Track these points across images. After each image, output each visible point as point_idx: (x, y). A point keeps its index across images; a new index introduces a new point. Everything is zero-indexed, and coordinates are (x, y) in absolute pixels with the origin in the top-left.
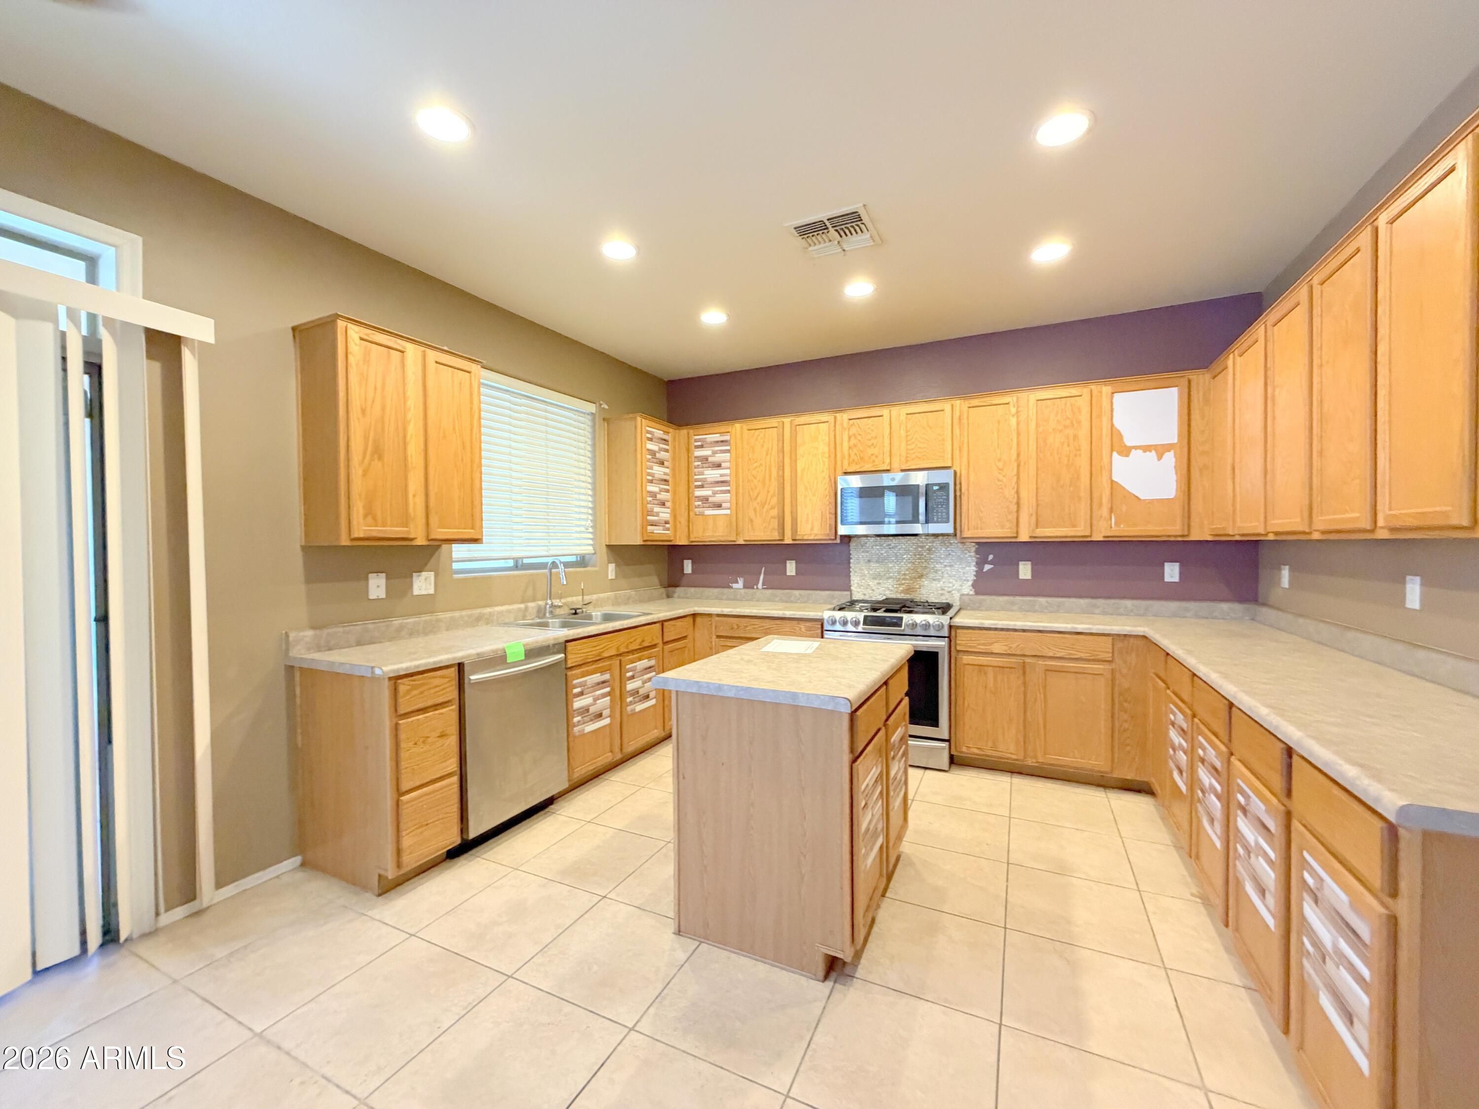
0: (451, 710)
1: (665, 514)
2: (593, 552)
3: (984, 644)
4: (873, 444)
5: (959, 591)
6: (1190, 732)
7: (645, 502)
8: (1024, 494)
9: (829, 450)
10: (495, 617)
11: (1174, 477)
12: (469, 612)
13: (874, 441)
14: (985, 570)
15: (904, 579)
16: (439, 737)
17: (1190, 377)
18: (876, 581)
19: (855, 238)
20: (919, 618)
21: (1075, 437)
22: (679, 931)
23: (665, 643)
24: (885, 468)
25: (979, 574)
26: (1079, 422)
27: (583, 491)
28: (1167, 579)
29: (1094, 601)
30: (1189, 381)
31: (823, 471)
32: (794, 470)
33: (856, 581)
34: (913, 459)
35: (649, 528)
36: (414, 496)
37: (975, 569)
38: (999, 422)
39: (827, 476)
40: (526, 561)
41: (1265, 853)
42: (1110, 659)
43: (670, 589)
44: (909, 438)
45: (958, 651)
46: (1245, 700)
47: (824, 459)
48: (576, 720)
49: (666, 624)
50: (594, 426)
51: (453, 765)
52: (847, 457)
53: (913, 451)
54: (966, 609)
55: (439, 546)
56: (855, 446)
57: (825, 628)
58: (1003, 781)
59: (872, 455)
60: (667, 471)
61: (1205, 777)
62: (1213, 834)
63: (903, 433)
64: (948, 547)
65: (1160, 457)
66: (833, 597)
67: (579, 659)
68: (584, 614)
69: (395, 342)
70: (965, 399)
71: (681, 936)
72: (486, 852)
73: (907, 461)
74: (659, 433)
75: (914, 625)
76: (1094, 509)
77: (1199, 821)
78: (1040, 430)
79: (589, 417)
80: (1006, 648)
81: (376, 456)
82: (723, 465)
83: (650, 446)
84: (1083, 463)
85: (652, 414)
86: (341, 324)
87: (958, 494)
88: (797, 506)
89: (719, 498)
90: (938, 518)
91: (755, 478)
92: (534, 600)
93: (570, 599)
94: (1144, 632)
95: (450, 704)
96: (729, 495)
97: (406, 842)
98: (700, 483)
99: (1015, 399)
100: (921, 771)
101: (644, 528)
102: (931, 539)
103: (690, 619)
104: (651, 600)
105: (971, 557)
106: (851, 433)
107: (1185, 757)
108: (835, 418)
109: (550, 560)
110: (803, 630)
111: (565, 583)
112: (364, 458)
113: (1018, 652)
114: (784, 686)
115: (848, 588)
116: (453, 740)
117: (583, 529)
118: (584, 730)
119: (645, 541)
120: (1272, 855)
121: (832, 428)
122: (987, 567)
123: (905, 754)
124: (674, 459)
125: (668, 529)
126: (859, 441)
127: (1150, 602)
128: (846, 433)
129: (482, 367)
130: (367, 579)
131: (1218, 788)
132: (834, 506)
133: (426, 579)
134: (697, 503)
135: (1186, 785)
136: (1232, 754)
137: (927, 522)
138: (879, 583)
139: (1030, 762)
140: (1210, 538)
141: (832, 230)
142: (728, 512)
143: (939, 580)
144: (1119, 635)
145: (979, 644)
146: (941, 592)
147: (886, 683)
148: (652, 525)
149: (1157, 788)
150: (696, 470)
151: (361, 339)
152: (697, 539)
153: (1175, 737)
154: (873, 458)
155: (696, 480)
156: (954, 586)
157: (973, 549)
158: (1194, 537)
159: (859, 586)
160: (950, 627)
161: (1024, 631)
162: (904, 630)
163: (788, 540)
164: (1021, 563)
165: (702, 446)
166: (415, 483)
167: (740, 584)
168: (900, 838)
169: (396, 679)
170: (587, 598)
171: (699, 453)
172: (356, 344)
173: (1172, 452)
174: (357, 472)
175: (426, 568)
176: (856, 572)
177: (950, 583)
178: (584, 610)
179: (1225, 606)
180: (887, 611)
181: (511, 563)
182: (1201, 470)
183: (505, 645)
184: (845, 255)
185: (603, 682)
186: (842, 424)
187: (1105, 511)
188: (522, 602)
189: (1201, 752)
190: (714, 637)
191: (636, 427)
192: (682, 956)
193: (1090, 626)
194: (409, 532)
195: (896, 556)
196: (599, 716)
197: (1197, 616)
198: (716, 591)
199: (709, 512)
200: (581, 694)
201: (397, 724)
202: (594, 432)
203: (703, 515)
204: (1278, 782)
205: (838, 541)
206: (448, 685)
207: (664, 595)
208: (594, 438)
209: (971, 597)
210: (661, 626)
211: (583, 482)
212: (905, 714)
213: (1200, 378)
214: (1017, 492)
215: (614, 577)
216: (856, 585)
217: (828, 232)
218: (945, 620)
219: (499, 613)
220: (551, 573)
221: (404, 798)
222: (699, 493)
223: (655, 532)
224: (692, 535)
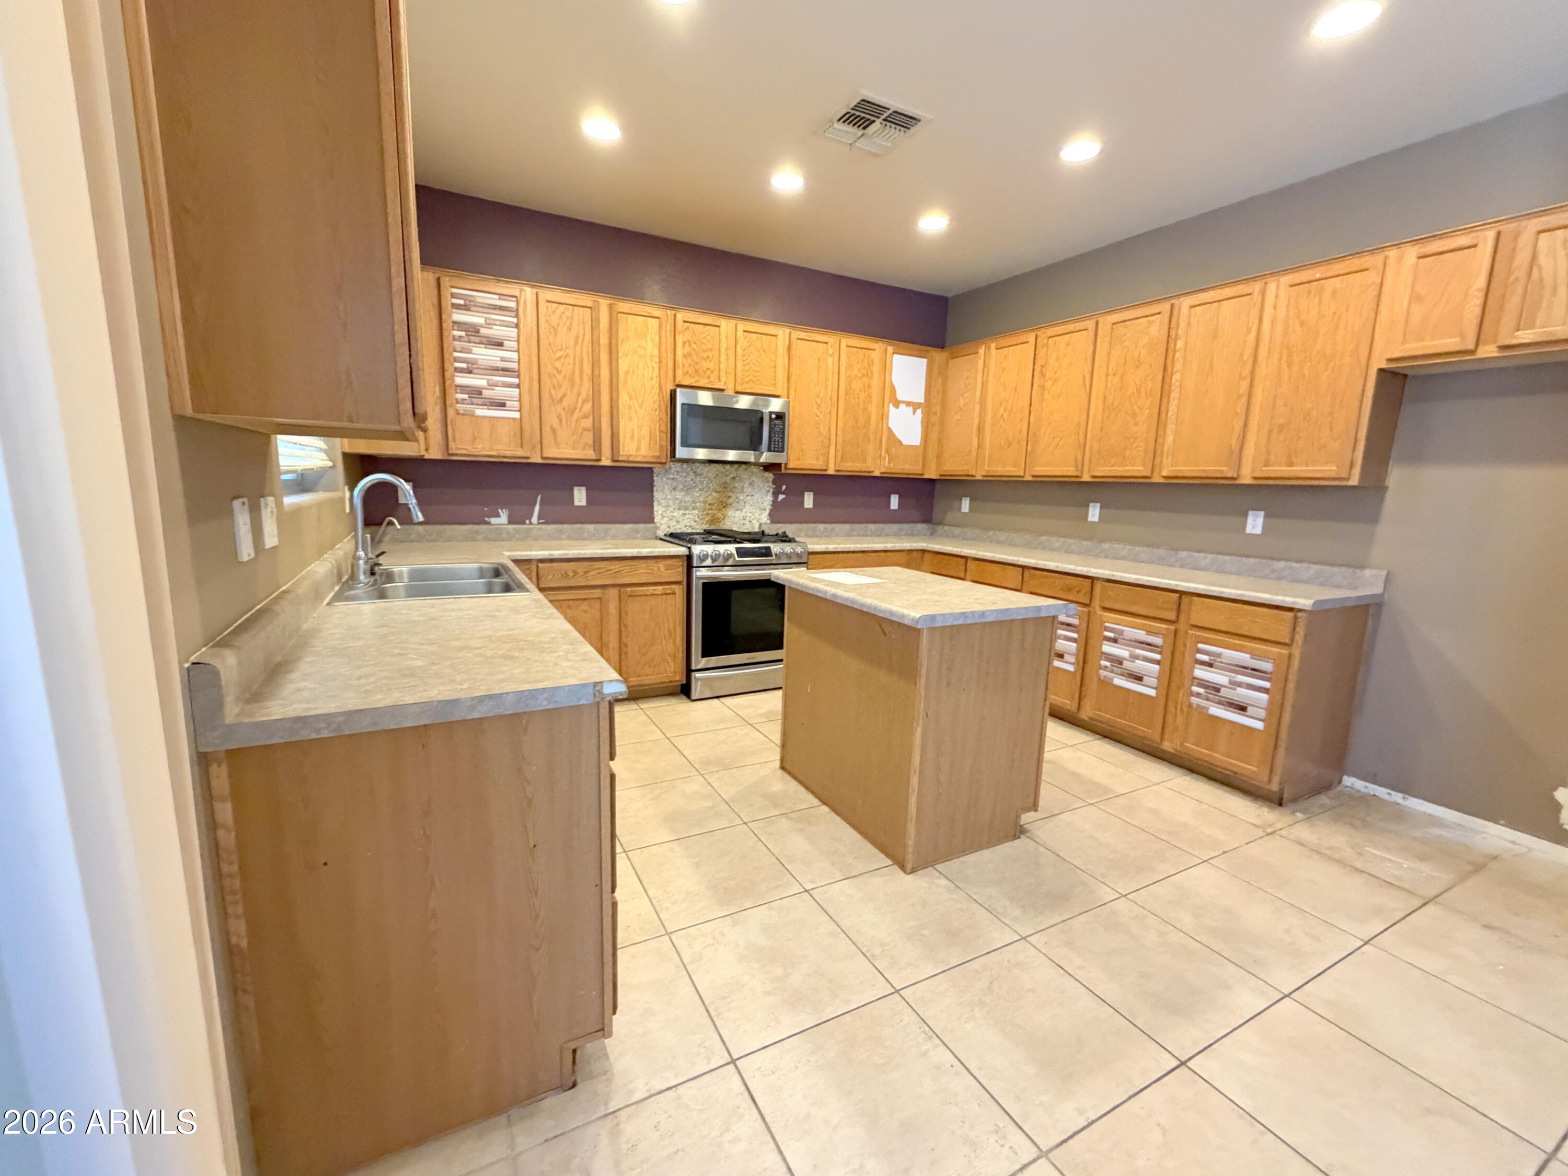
4: (708, 357)
5: (759, 520)
8: (834, 431)
9: (660, 353)
11: (920, 430)
13: (710, 354)
14: (779, 500)
15: (711, 509)
17: (933, 353)
18: (682, 512)
19: (879, 140)
21: (869, 385)
22: (909, 870)
24: (721, 387)
25: (775, 503)
26: (872, 373)
28: (890, 507)
30: (933, 357)
31: (652, 379)
33: (660, 512)
34: (747, 382)
37: (771, 498)
38: (819, 359)
39: (661, 386)
41: (1146, 658)
44: (745, 358)
47: (654, 364)
52: (680, 366)
53: (747, 375)
56: (690, 355)
57: (693, 564)
59: (708, 369)
63: (739, 351)
64: (749, 475)
65: (914, 413)
70: (794, 329)
73: (742, 383)
75: (781, 554)
76: (876, 450)
78: (847, 374)
82: (506, 344)
84: (873, 409)
88: (617, 420)
89: (499, 393)
96: (516, 390)
98: (464, 365)
99: (832, 340)
105: (770, 487)
106: (686, 340)
108: (667, 314)
110: (662, 569)
115: (652, 519)
120: (1154, 656)
122: (781, 497)
126: (694, 350)
127: (884, 525)
128: (680, 336)
131: (1075, 635)
132: (671, 424)
133: (271, 512)
134: (460, 396)
137: (768, 450)
138: (684, 514)
141: (879, 121)
142: (517, 415)
146: (742, 522)
150: (457, 344)
154: (708, 373)
155: (457, 360)
156: (754, 515)
157: (771, 480)
158: (926, 476)
159: (665, 517)
160: (808, 553)
162: (773, 559)
163: (606, 462)
164: (806, 494)
165: (466, 308)
167: (503, 518)
171: (460, 317)
173: (920, 410)
176: (659, 501)
177: (751, 512)
179: (919, 526)
182: (935, 426)
186: (675, 326)
187: (883, 451)
197: (907, 534)
198: (464, 528)
199: (481, 412)
203: (473, 415)
209: (769, 526)
214: (830, 429)
216: (660, 517)
217: (875, 121)
222: (462, 380)
224: (452, 445)
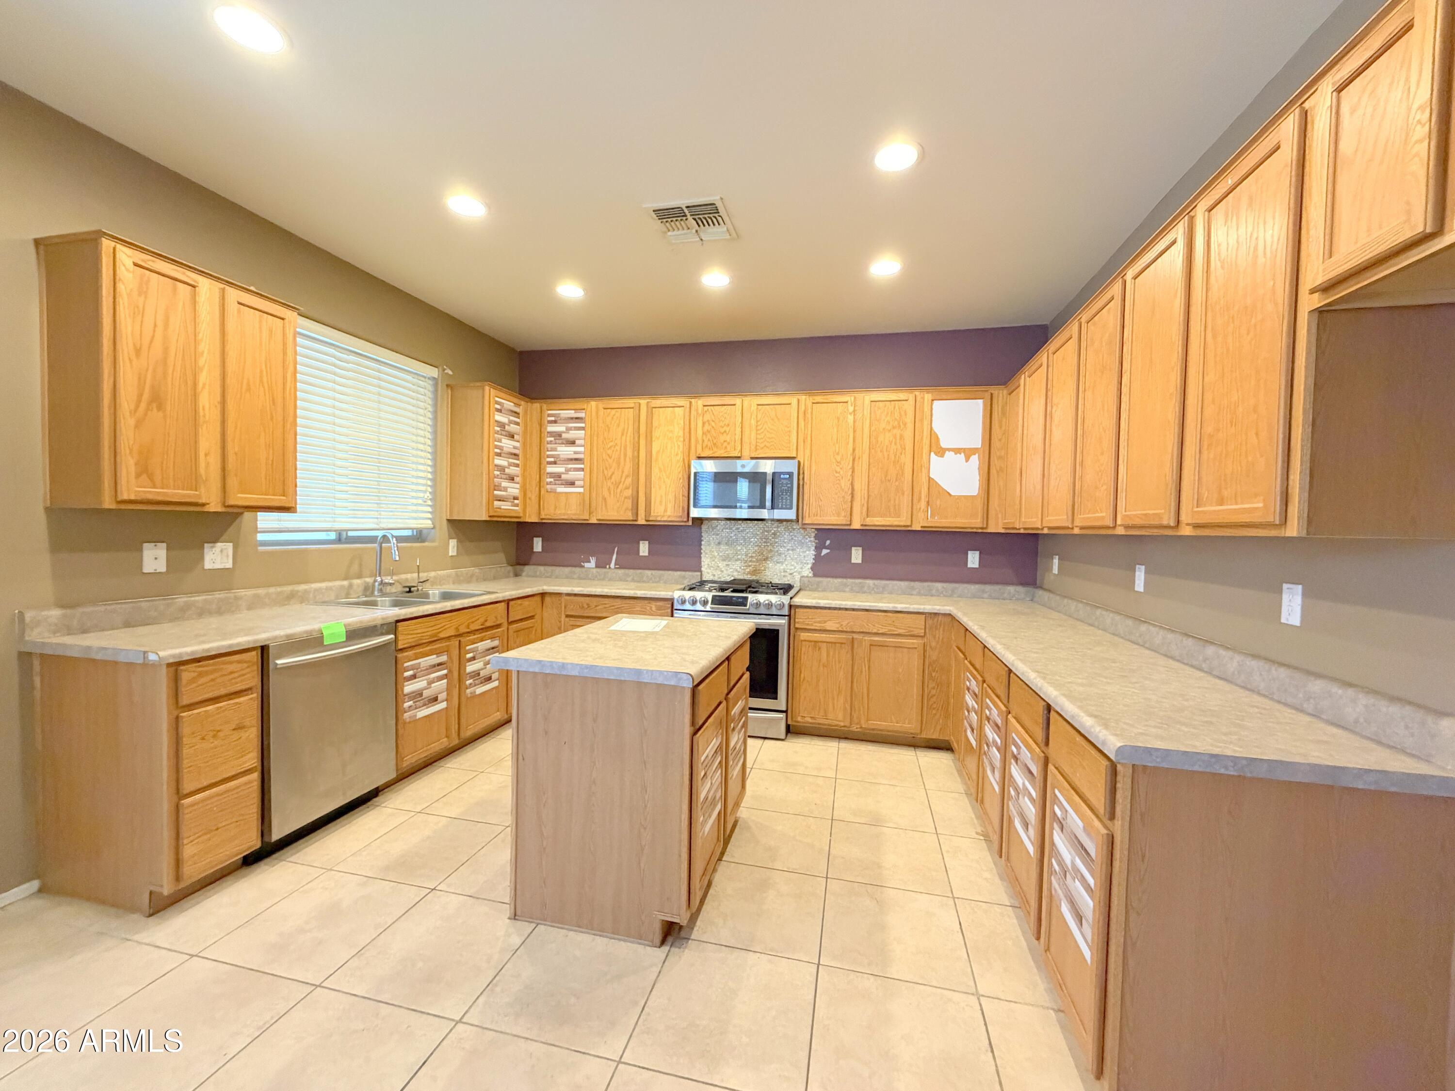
0: (251, 699)
1: (513, 489)
2: (432, 526)
3: (820, 622)
4: (725, 432)
5: (799, 573)
6: (980, 696)
7: (491, 475)
8: (857, 486)
9: (684, 433)
10: (311, 595)
11: (978, 478)
12: (279, 589)
13: (727, 429)
14: (822, 554)
15: (750, 561)
16: (234, 730)
17: (992, 392)
18: (725, 563)
19: (711, 229)
20: (762, 598)
21: (901, 437)
22: (515, 915)
23: (510, 623)
24: (736, 455)
25: (818, 558)
26: (905, 424)
27: (422, 461)
28: (970, 565)
29: (912, 584)
30: (992, 394)
31: (677, 455)
32: (649, 453)
33: (706, 563)
34: (762, 448)
35: (496, 503)
36: (206, 455)
37: (814, 553)
38: (838, 419)
39: (682, 459)
40: (351, 534)
41: (1029, 792)
42: (923, 634)
43: (518, 567)
44: (759, 428)
45: (797, 629)
46: (1020, 668)
47: (679, 443)
48: (406, 705)
49: (511, 603)
50: (435, 392)
51: (252, 759)
52: (700, 442)
53: (762, 441)
54: (805, 590)
55: (242, 513)
56: (708, 431)
57: (675, 607)
58: (832, 746)
59: (725, 441)
60: (517, 444)
61: (990, 733)
62: (993, 780)
63: (753, 422)
64: (791, 532)
65: (967, 461)
66: (684, 578)
67: (410, 640)
68: (420, 592)
69: (184, 274)
70: (810, 395)
71: (517, 920)
72: (292, 855)
73: (756, 450)
74: (509, 405)
75: (758, 605)
76: (914, 503)
77: (984, 771)
78: (873, 428)
79: (431, 382)
80: (838, 625)
81: (154, 405)
82: (577, 442)
83: (499, 417)
84: (907, 459)
85: (503, 385)
86: (107, 244)
87: (801, 483)
88: (651, 488)
89: (572, 475)
90: (782, 505)
91: (610, 458)
92: (360, 576)
93: (403, 576)
94: (950, 610)
95: (250, 692)
96: (582, 473)
97: (188, 851)
98: (552, 460)
99: (853, 398)
100: (760, 741)
101: (489, 504)
102: (776, 524)
103: (538, 598)
104: (495, 578)
105: (811, 542)
106: (705, 419)
107: (976, 717)
108: (691, 403)
109: (380, 534)
110: (654, 609)
111: (397, 558)
112: (137, 407)
113: (848, 630)
114: (629, 664)
115: (698, 569)
116: (253, 733)
117: (420, 501)
118: (416, 716)
119: (490, 516)
120: (1034, 794)
121: (687, 414)
122: (825, 552)
123: (745, 725)
124: (525, 432)
125: (517, 505)
126: (713, 427)
127: (957, 585)
128: (701, 418)
129: (299, 314)
130: (141, 550)
131: (999, 741)
132: (687, 489)
133: (221, 551)
134: (549, 480)
135: (976, 741)
136: (1010, 713)
137: (773, 508)
138: (727, 565)
139: (855, 728)
140: (1003, 531)
141: (690, 218)
142: (581, 490)
143: (782, 563)
144: (930, 614)
145: (815, 622)
146: (783, 574)
147: (728, 659)
148: (500, 500)
149: (955, 745)
150: (549, 446)
151: (135, 264)
152: (548, 517)
153: (970, 700)
154: (725, 444)
155: (548, 456)
156: (795, 568)
157: (813, 535)
158: (991, 529)
159: (709, 567)
160: (790, 606)
161: (853, 610)
162: (749, 609)
163: (641, 521)
164: (853, 549)
165: (555, 422)
166: (208, 442)
167: (592, 563)
168: (737, 804)
169: (177, 666)
170: (424, 576)
171: (551, 428)
172: (127, 270)
173: (977, 455)
174: (127, 423)
175: (224, 537)
176: (706, 554)
177: (792, 565)
178: (420, 588)
179: (1011, 589)
180: (734, 591)
181: (333, 536)
182: (998, 472)
183: (322, 626)
184: (702, 244)
185: (439, 664)
186: (697, 410)
187: (923, 504)
188: (346, 578)
189: (987, 712)
190: (563, 616)
191: (483, 397)
192: (516, 940)
193: (907, 606)
194: (199, 496)
195: (745, 539)
196: (435, 700)
197: (991, 597)
198: (567, 570)
199: (561, 489)
200: (414, 677)
201: (177, 718)
202: (435, 399)
203: (555, 492)
204: (1040, 735)
205: (690, 523)
206: (248, 670)
207: (511, 574)
208: (435, 405)
209: (810, 580)
210: (506, 606)
211: (422, 450)
212: (746, 687)
213: (1000, 393)
214: (852, 484)
215: (455, 554)
216: (706, 566)
217: (686, 219)
218: (785, 599)
219: (316, 590)
220: (381, 547)
221: (186, 801)
222: (551, 469)
223: (503, 507)
224: (542, 513)
